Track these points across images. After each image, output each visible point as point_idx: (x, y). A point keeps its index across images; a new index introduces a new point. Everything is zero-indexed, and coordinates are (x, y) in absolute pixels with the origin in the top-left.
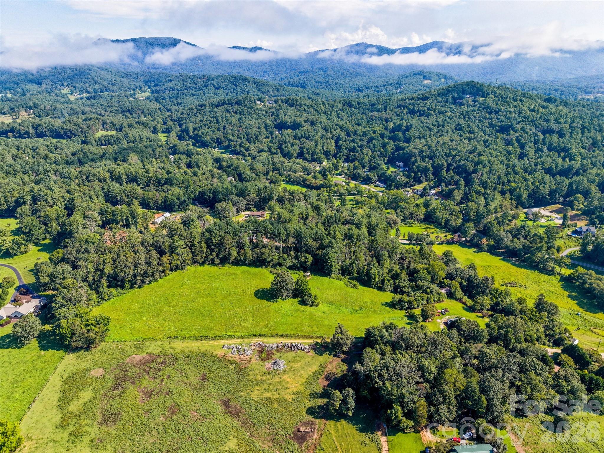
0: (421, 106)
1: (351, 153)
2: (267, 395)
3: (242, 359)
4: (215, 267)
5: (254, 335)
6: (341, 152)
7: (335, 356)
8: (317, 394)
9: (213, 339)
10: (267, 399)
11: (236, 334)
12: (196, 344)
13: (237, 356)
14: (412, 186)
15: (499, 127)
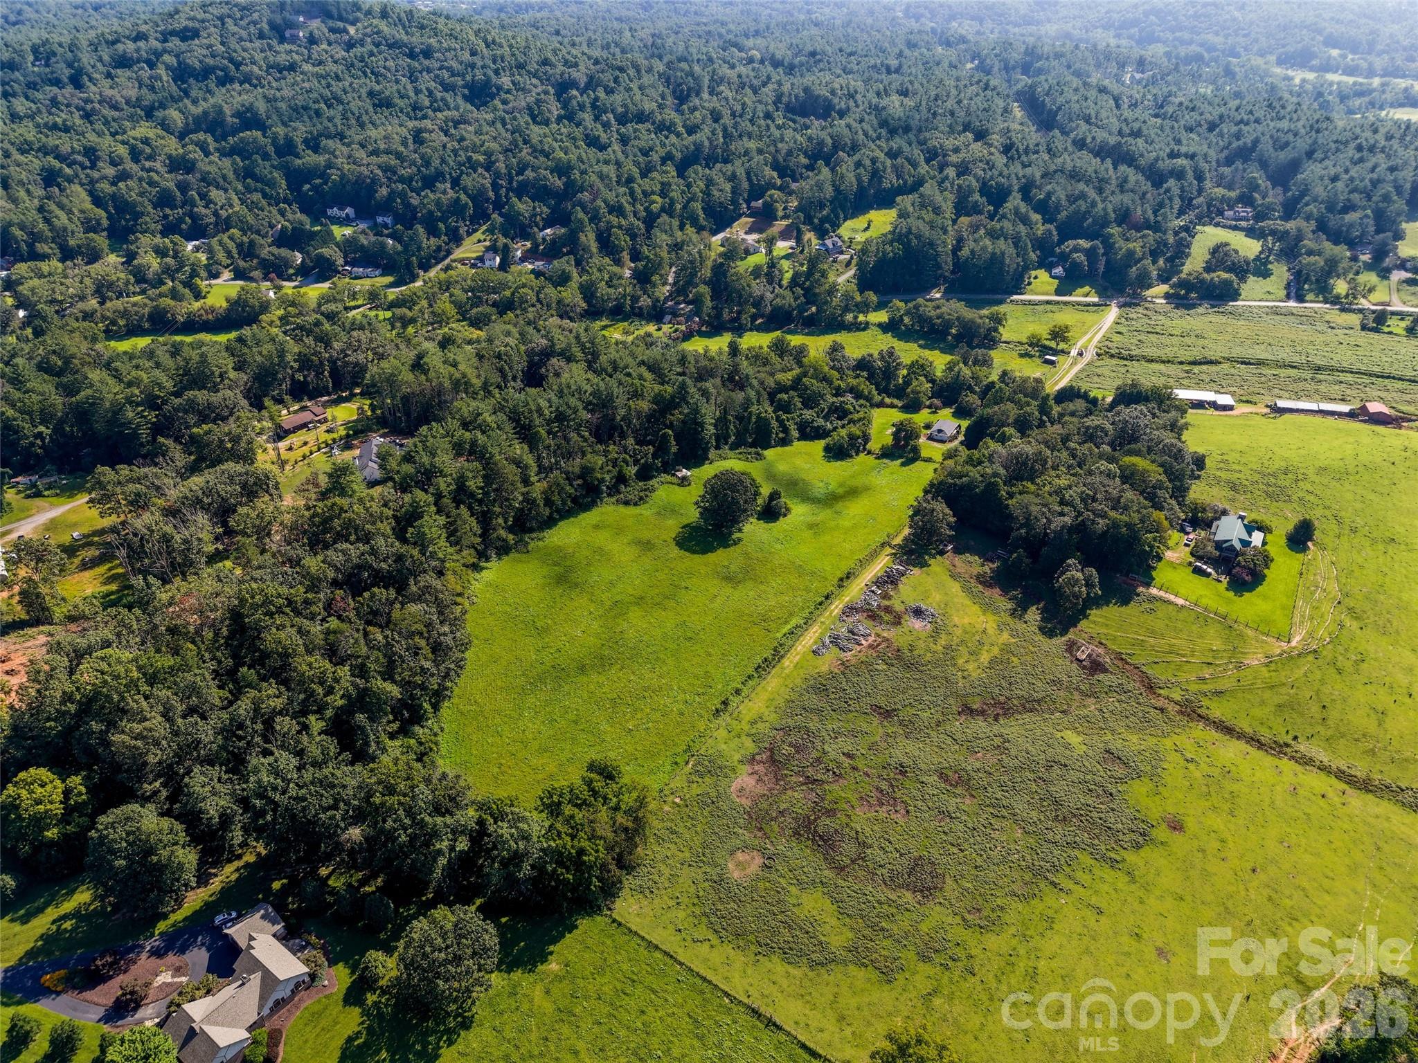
0: (196, 54)
1: (168, 211)
2: (985, 658)
3: (870, 646)
4: (511, 555)
5: (820, 604)
6: (143, 214)
7: (942, 553)
8: (1015, 610)
9: (778, 654)
10: (993, 661)
11: (793, 622)
12: (773, 685)
13: (859, 648)
14: (449, 253)
15: (464, 87)
